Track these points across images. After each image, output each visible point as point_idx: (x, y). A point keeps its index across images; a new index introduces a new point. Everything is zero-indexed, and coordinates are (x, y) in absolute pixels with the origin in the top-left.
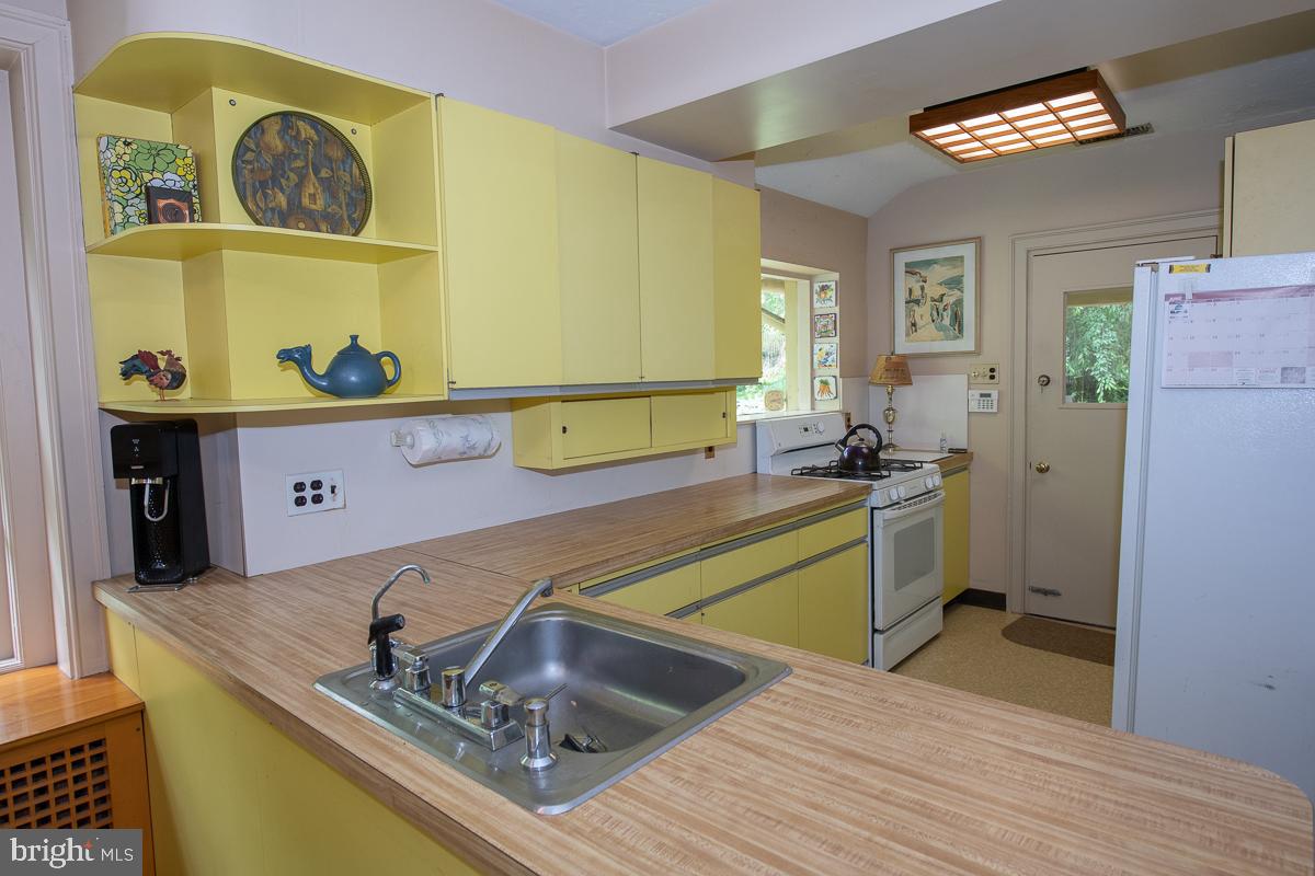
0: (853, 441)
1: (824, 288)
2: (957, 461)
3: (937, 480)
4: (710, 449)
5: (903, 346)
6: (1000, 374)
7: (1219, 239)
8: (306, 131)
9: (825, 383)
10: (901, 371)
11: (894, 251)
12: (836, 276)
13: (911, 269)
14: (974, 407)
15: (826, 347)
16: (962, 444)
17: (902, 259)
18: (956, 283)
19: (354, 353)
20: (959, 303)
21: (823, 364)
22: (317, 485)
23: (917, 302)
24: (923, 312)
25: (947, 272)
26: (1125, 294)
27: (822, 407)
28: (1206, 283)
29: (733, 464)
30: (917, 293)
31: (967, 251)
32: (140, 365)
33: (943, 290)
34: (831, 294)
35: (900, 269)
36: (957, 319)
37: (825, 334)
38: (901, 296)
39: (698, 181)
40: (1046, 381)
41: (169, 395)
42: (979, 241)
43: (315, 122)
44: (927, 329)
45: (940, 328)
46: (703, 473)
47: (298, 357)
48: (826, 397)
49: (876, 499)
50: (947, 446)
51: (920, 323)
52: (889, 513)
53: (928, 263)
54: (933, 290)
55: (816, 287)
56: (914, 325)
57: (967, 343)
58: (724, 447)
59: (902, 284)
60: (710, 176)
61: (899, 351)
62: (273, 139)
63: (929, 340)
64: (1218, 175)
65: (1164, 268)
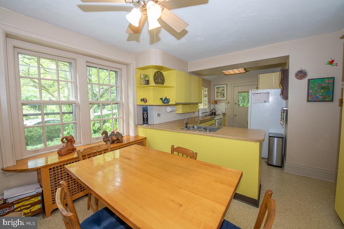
0: (212, 111)
1: (205, 91)
2: (224, 114)
3: (222, 117)
4: (194, 112)
5: (216, 99)
6: (230, 103)
7: (257, 85)
8: (159, 73)
9: (206, 104)
10: (216, 102)
11: (215, 85)
12: (207, 89)
13: (217, 88)
14: (226, 107)
15: (206, 99)
16: (225, 112)
17: (216, 87)
18: (223, 90)
19: (166, 99)
20: (224, 93)
21: (205, 101)
22: (159, 114)
23: (218, 93)
24: (219, 94)
25: (222, 89)
26: (248, 92)
27: (205, 107)
28: (257, 92)
29: (196, 114)
30: (218, 91)
31: (225, 86)
32: (143, 100)
33: (222, 91)
34: (207, 91)
35: (216, 88)
36: (224, 95)
37: (206, 97)
38: (216, 92)
39: (197, 78)
40: (236, 104)
41: (145, 103)
42: (226, 84)
43: (160, 72)
44: (220, 96)
45: (221, 96)
46: (193, 115)
47: (161, 99)
48: (206, 106)
49: (216, 119)
50: (222, 113)
51: (218, 95)
52: (218, 120)
53: (220, 87)
54: (220, 91)
55: (204, 90)
56: (218, 96)
57: (225, 98)
58: (196, 112)
59: (216, 90)
60: (198, 77)
61: (215, 99)
62: (157, 74)
63: (220, 98)
64: (258, 78)
65: (252, 90)
